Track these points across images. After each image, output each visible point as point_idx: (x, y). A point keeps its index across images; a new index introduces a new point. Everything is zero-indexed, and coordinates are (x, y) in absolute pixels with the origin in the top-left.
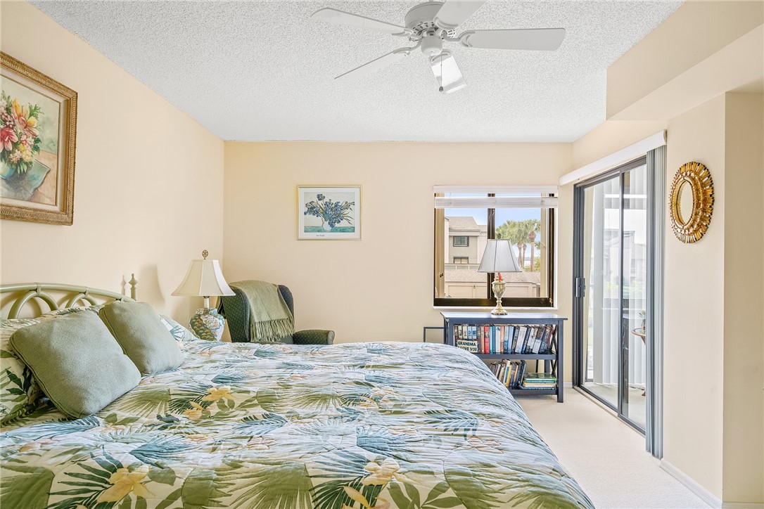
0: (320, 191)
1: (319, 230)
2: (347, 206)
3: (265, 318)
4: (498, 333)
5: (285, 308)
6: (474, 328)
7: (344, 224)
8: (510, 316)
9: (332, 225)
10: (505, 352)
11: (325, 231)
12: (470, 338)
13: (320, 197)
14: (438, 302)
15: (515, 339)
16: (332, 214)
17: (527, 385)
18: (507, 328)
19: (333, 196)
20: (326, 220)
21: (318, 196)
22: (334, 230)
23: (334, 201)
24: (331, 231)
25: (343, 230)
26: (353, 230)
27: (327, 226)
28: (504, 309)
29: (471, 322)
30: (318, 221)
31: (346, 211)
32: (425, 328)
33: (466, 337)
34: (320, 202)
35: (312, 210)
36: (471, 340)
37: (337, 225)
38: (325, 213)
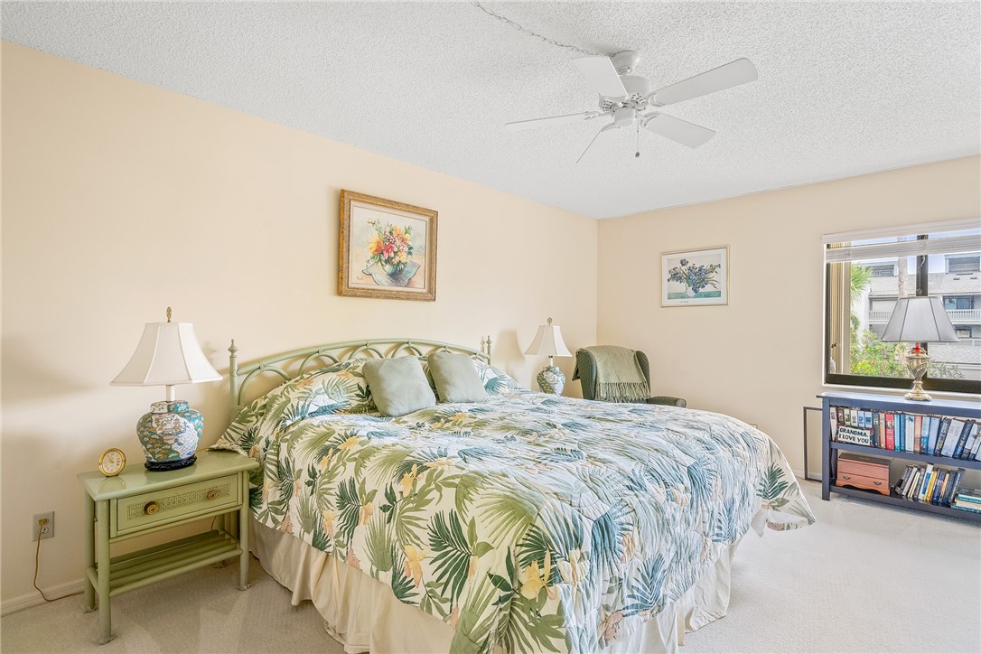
0: (683, 256)
1: (682, 296)
2: (713, 269)
3: (613, 380)
4: (909, 425)
5: (639, 372)
6: (869, 415)
7: (708, 288)
9: (696, 291)
10: (923, 452)
11: (689, 297)
12: (862, 425)
13: (683, 263)
14: (832, 379)
15: (941, 436)
16: (697, 279)
17: (959, 504)
18: (926, 420)
19: (697, 260)
20: (689, 286)
21: (682, 262)
22: (698, 295)
23: (698, 266)
24: (695, 297)
25: (708, 295)
26: (718, 294)
27: (690, 292)
28: (926, 394)
29: (864, 406)
30: (681, 287)
31: (711, 275)
33: (856, 425)
34: (683, 268)
35: (675, 276)
36: (862, 429)
37: (701, 290)
38: (688, 278)
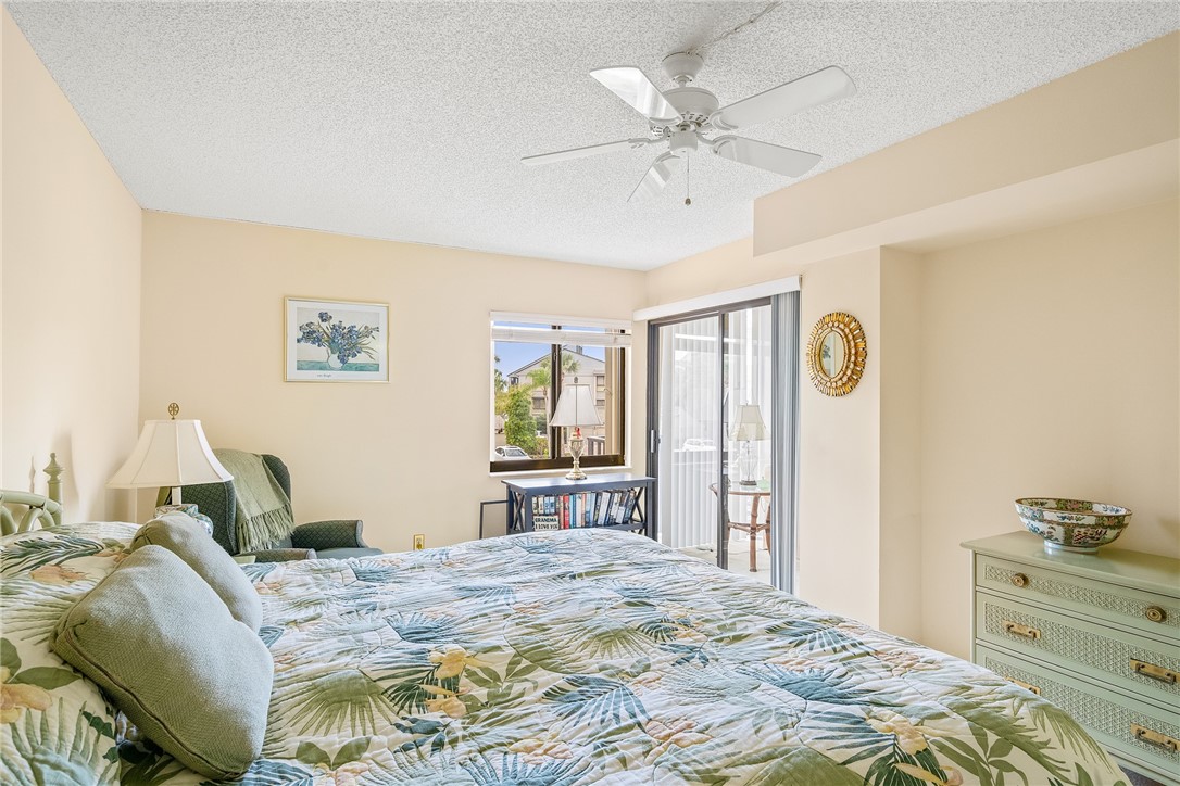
0: (324, 307)
1: (321, 366)
2: (368, 332)
4: (579, 502)
5: (277, 491)
6: (552, 499)
7: (361, 358)
8: (591, 480)
9: (343, 361)
11: (332, 369)
12: (547, 512)
13: (324, 317)
14: (496, 467)
15: (597, 508)
16: (344, 343)
18: (589, 495)
19: (345, 316)
20: (333, 353)
21: (321, 315)
22: (346, 367)
23: (346, 324)
24: (342, 369)
25: (361, 368)
26: (376, 368)
27: (334, 360)
28: (582, 472)
29: (547, 492)
30: (320, 353)
31: (366, 341)
32: (482, 504)
34: (324, 325)
35: (309, 335)
36: (550, 514)
37: (351, 360)
38: (332, 342)
